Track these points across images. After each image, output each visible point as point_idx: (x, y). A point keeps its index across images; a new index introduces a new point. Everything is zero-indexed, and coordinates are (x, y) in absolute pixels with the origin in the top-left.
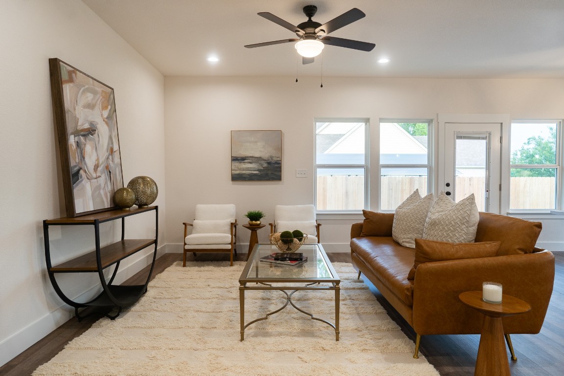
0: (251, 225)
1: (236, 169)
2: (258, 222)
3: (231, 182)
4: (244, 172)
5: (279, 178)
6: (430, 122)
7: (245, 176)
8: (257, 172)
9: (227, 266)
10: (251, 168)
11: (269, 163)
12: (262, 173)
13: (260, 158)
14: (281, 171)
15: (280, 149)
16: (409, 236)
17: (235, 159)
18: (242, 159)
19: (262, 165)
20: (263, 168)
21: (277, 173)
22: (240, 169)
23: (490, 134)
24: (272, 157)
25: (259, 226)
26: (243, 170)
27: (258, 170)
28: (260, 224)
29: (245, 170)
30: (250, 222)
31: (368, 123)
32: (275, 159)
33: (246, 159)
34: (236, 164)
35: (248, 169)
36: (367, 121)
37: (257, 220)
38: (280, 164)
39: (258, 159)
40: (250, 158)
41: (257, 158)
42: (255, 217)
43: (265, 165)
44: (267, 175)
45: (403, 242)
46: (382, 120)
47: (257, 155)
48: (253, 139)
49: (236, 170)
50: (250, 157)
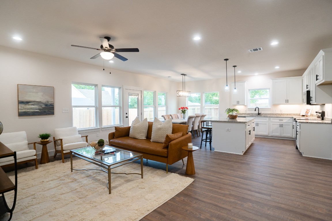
0: (42, 142)
1: (22, 108)
2: (48, 140)
3: (18, 117)
4: (28, 110)
5: (53, 113)
6: (120, 88)
7: (30, 113)
8: (38, 110)
9: (33, 169)
10: (33, 108)
11: (46, 105)
12: (41, 111)
13: (40, 102)
14: (54, 110)
15: (53, 97)
16: (141, 135)
17: (20, 102)
18: (27, 103)
19: (41, 106)
20: (42, 108)
21: (52, 111)
22: (26, 109)
23: (138, 94)
24: (48, 102)
25: (48, 142)
26: (28, 109)
27: (39, 109)
28: (49, 140)
29: (29, 109)
30: (42, 140)
31: (96, 87)
32: (50, 103)
33: (30, 103)
35: (31, 109)
36: (96, 85)
37: (47, 138)
38: (53, 105)
39: (39, 103)
40: (33, 102)
41: (38, 102)
42: (45, 137)
43: (44, 106)
44: (45, 112)
46: (103, 86)
47: (38, 100)
48: (35, 91)
49: (22, 110)
50: (33, 101)
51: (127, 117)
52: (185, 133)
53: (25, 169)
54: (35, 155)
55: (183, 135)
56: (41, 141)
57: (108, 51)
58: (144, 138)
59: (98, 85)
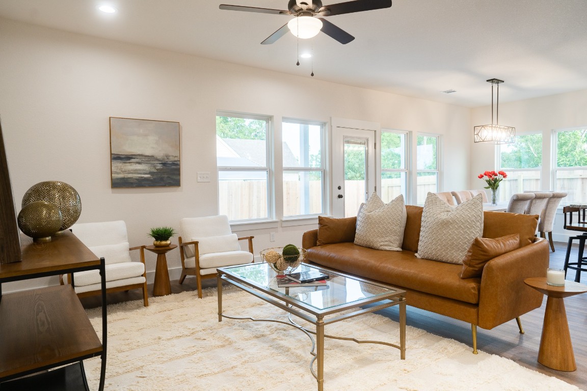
0: (156, 246)
1: (118, 171)
2: (168, 242)
3: (110, 190)
4: (130, 176)
5: (176, 183)
6: (323, 125)
7: (132, 181)
8: (149, 176)
9: (139, 307)
10: (140, 170)
11: (164, 164)
12: (155, 177)
13: (152, 156)
14: (179, 174)
15: (178, 145)
16: (387, 239)
17: (115, 157)
18: (128, 158)
19: (155, 167)
20: (156, 171)
21: (174, 177)
22: (124, 172)
23: (367, 140)
24: (167, 156)
25: (168, 248)
26: (129, 173)
27: (150, 173)
28: (170, 243)
29: (132, 173)
30: (156, 242)
31: (270, 122)
32: (172, 159)
33: (132, 158)
34: (118, 165)
35: (136, 172)
36: (269, 119)
37: (167, 239)
38: (179, 165)
39: (149, 159)
40: (138, 157)
41: (148, 156)
42: (162, 235)
43: (159, 166)
44: (162, 179)
45: (381, 245)
46: (285, 119)
47: (148, 152)
48: (141, 131)
49: (118, 173)
50: (139, 155)
51: (340, 196)
52: (527, 237)
53: (124, 303)
54: (142, 276)
55: (521, 245)
56: (154, 245)
57: (309, 12)
58: (396, 248)
59: (273, 116)
